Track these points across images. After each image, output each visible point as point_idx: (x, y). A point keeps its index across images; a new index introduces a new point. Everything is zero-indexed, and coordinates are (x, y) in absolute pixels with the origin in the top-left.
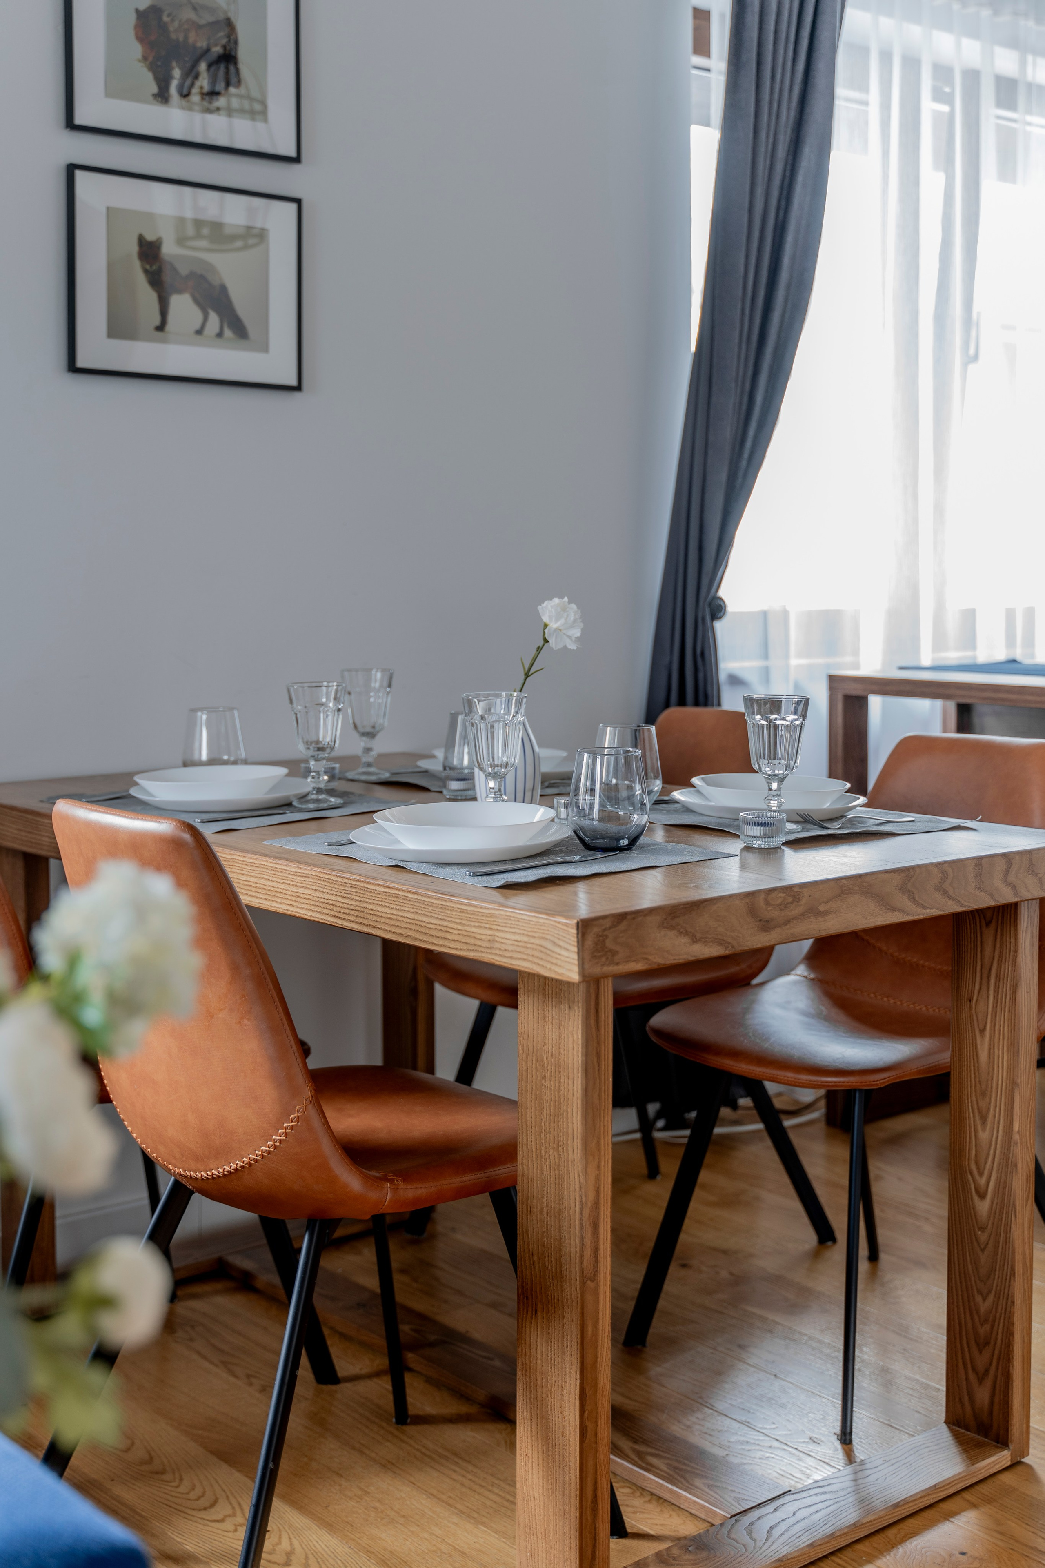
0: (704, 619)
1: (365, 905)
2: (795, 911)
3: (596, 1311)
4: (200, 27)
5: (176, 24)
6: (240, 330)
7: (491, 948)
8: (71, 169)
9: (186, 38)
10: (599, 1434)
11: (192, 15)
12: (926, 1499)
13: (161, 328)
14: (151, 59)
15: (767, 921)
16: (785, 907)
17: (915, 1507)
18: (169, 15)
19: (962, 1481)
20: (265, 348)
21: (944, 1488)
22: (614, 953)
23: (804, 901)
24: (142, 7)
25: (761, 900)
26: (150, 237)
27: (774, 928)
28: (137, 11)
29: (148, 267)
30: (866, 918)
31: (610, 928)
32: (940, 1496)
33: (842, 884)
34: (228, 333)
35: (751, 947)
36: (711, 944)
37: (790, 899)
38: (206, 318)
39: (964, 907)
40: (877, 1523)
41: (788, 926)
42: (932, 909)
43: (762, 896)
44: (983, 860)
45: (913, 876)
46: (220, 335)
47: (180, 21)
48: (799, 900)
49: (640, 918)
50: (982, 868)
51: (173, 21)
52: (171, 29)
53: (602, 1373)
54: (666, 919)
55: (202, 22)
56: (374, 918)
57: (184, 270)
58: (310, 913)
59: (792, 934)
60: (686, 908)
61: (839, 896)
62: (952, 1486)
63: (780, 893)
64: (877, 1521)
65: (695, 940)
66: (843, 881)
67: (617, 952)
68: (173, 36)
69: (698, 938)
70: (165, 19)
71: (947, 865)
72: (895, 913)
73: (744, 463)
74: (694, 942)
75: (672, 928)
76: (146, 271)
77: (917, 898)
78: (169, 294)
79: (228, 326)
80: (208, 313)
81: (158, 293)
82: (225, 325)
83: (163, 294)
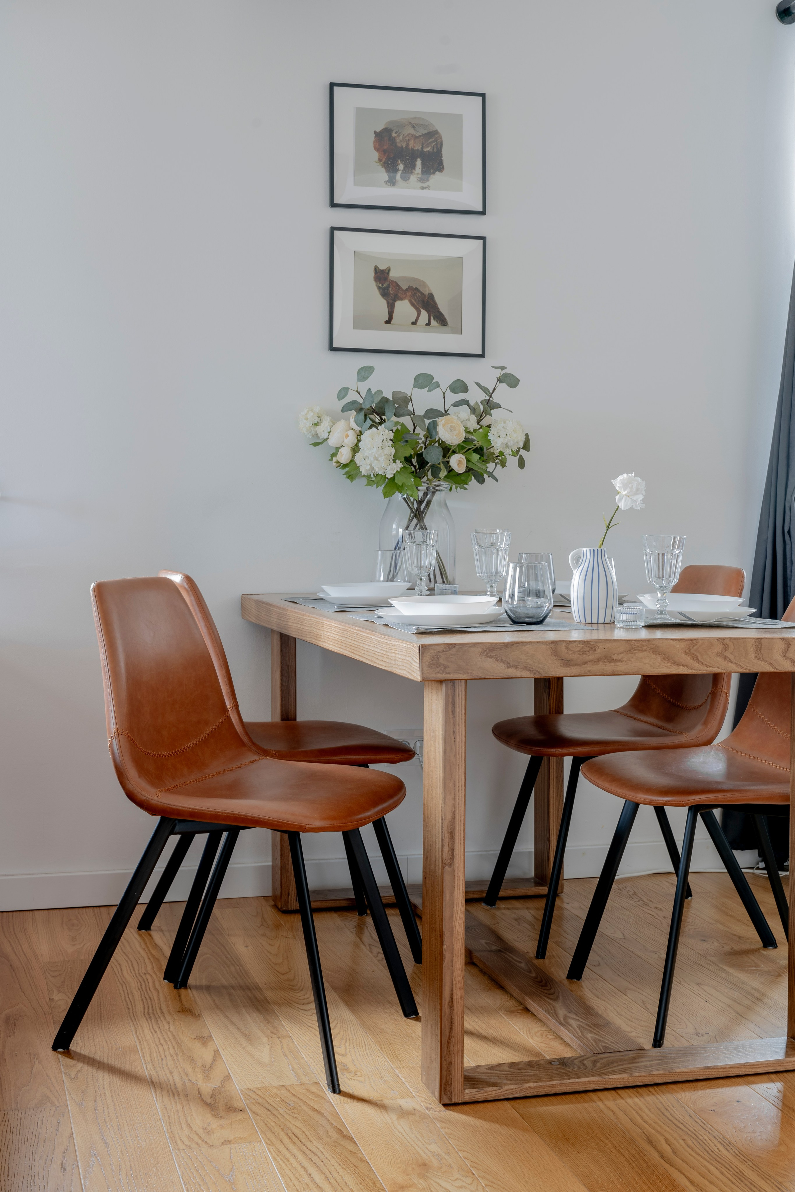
1: (360, 644)
2: (591, 657)
3: (453, 887)
4: (417, 137)
5: (401, 137)
6: (442, 321)
7: (395, 664)
8: (333, 229)
9: (407, 145)
10: (455, 961)
11: (412, 131)
12: (735, 1070)
13: (388, 322)
14: (384, 160)
15: (568, 661)
16: (583, 653)
17: (725, 1073)
18: (396, 133)
19: (770, 1066)
20: (458, 331)
21: (753, 1067)
22: (446, 667)
23: (599, 651)
24: (378, 130)
25: (563, 647)
26: (382, 267)
27: (574, 665)
28: (375, 132)
29: (380, 285)
30: (654, 668)
31: (443, 651)
32: (749, 1071)
33: (632, 644)
34: (434, 323)
35: (555, 675)
36: (522, 670)
37: (588, 649)
38: (419, 315)
39: (745, 669)
40: (688, 1075)
41: (586, 665)
42: (715, 668)
43: (564, 645)
44: (762, 640)
45: (697, 644)
46: (428, 324)
47: (404, 135)
48: (595, 650)
49: (466, 648)
50: (761, 645)
51: (399, 136)
52: (398, 141)
53: (457, 924)
54: (486, 651)
55: (419, 134)
56: (363, 652)
57: (404, 286)
58: (347, 652)
59: (589, 671)
60: (502, 645)
61: (630, 651)
62: (760, 1067)
63: (579, 644)
64: (689, 1074)
65: (509, 666)
66: (633, 642)
67: (449, 667)
68: (399, 145)
69: (511, 665)
70: (394, 135)
71: (728, 640)
72: (680, 667)
74: (508, 667)
75: (492, 657)
76: (379, 288)
77: (700, 660)
78: (395, 301)
79: (434, 319)
80: (421, 311)
81: (387, 301)
82: (432, 318)
83: (390, 301)
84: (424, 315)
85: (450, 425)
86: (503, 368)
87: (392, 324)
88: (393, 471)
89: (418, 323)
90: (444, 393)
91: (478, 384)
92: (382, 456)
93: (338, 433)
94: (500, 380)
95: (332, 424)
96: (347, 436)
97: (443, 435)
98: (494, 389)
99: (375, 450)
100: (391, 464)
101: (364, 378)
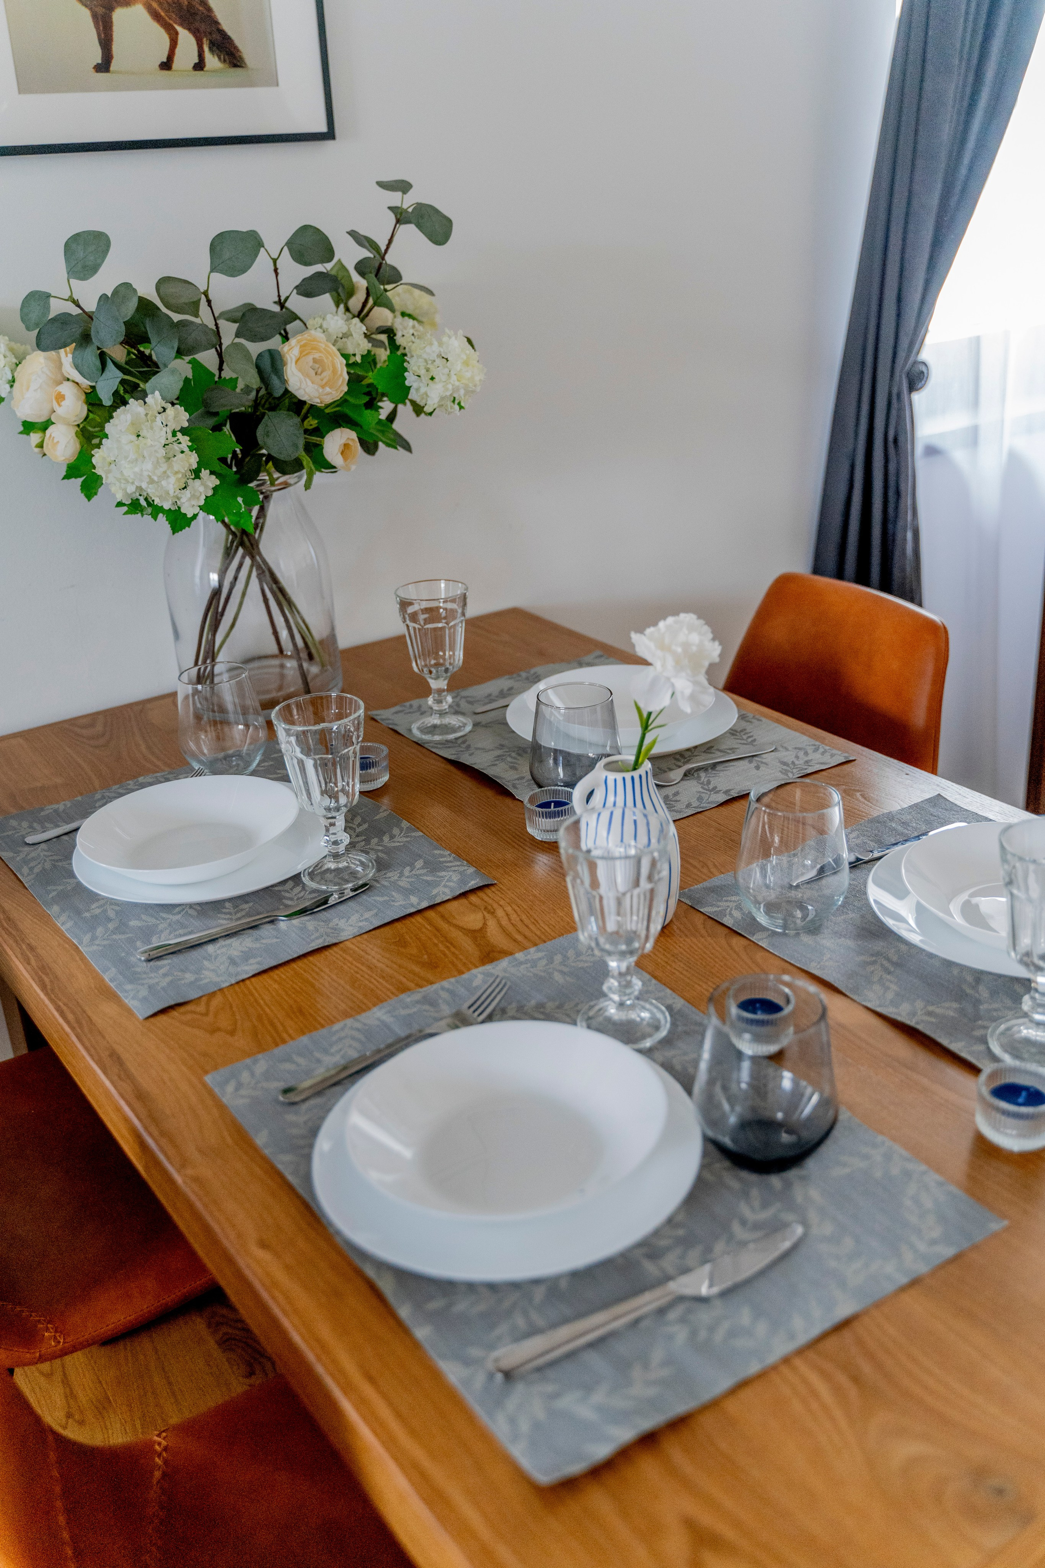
0: (899, 395)
6: (230, 55)
13: (104, 66)
20: (269, 78)
34: (212, 61)
38: (173, 44)
46: (199, 66)
73: (963, 171)
78: (111, 9)
79: (211, 49)
80: (177, 33)
81: (91, 9)
82: (206, 48)
83: (100, 11)
84: (186, 39)
85: (310, 358)
86: (403, 187)
87: (115, 72)
88: (198, 498)
89: (175, 66)
90: (275, 261)
91: (353, 234)
92: (168, 477)
93: (35, 390)
94: (401, 217)
95: (15, 360)
96: (60, 398)
97: (300, 388)
98: (390, 241)
99: (148, 466)
100: (190, 482)
101: (84, 267)
